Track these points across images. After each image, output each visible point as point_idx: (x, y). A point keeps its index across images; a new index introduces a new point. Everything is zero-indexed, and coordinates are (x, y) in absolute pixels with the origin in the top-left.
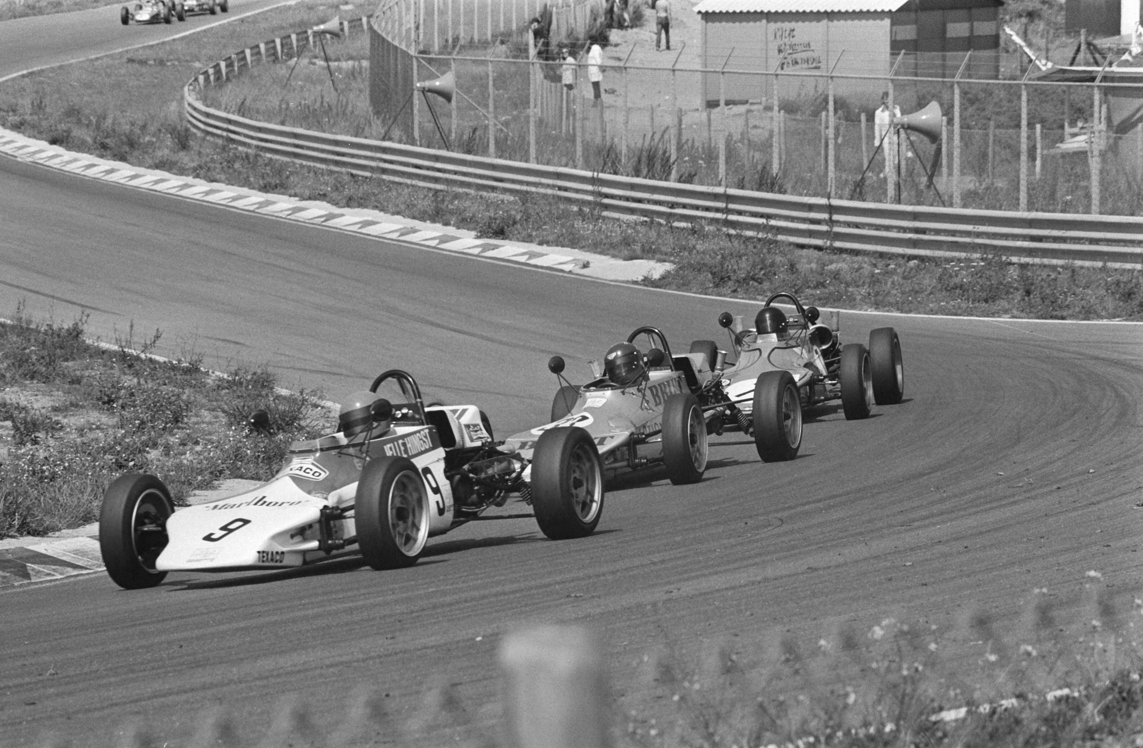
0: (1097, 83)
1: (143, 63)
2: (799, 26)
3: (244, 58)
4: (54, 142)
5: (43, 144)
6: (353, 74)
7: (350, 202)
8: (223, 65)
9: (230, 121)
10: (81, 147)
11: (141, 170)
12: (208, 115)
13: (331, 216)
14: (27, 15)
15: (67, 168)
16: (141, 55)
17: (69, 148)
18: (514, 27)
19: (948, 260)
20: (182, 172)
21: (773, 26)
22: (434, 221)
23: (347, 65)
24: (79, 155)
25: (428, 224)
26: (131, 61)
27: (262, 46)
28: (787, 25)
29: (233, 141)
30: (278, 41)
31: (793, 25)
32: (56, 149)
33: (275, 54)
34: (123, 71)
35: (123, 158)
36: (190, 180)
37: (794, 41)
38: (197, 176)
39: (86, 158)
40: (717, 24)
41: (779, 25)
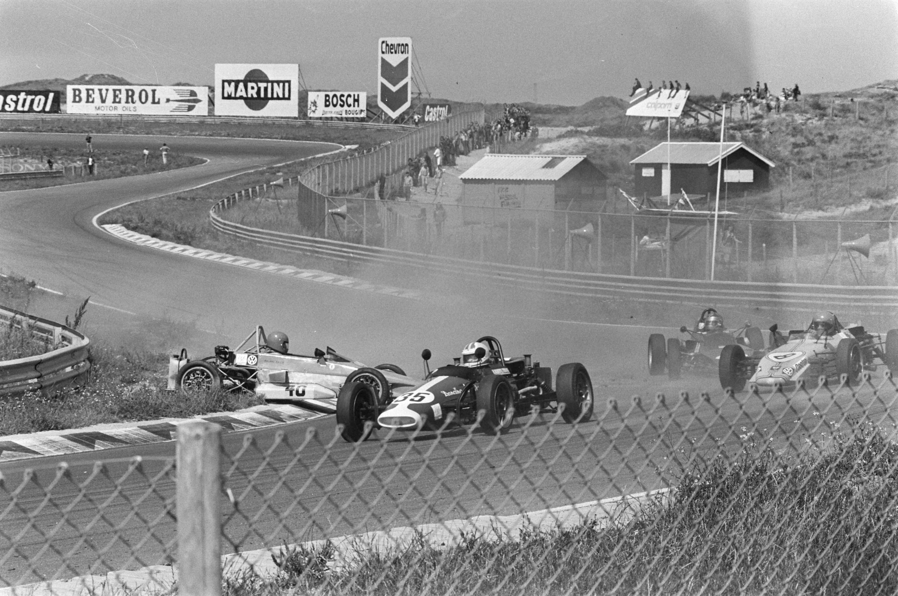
0: (669, 216)
1: (185, 199)
2: (510, 186)
3: (235, 198)
4: (154, 236)
5: (148, 237)
6: (288, 206)
7: (307, 266)
8: (226, 200)
9: (237, 227)
10: (167, 238)
11: (199, 250)
12: (225, 224)
13: (297, 273)
14: (121, 176)
15: (162, 249)
16: (182, 195)
17: (161, 239)
18: (364, 185)
19: (604, 299)
20: (219, 251)
21: (497, 186)
22: (349, 276)
23: (284, 201)
24: (167, 242)
25: (346, 277)
26: (179, 198)
27: (243, 192)
28: (504, 186)
29: (239, 237)
30: (250, 190)
31: (507, 186)
32: (154, 240)
33: (249, 196)
34: (176, 203)
35: (189, 244)
36: (224, 255)
37: (509, 193)
38: (227, 253)
39: (171, 244)
40: (470, 185)
41: (500, 186)
